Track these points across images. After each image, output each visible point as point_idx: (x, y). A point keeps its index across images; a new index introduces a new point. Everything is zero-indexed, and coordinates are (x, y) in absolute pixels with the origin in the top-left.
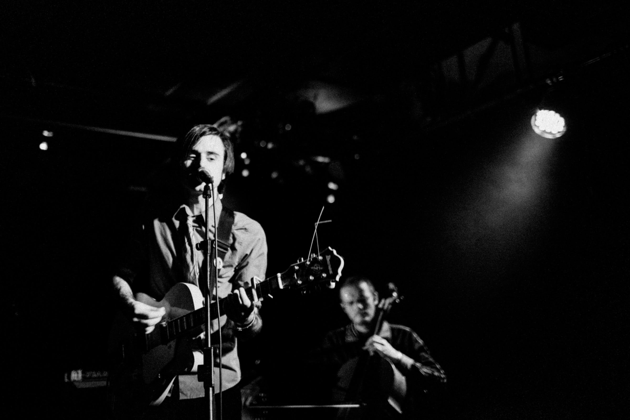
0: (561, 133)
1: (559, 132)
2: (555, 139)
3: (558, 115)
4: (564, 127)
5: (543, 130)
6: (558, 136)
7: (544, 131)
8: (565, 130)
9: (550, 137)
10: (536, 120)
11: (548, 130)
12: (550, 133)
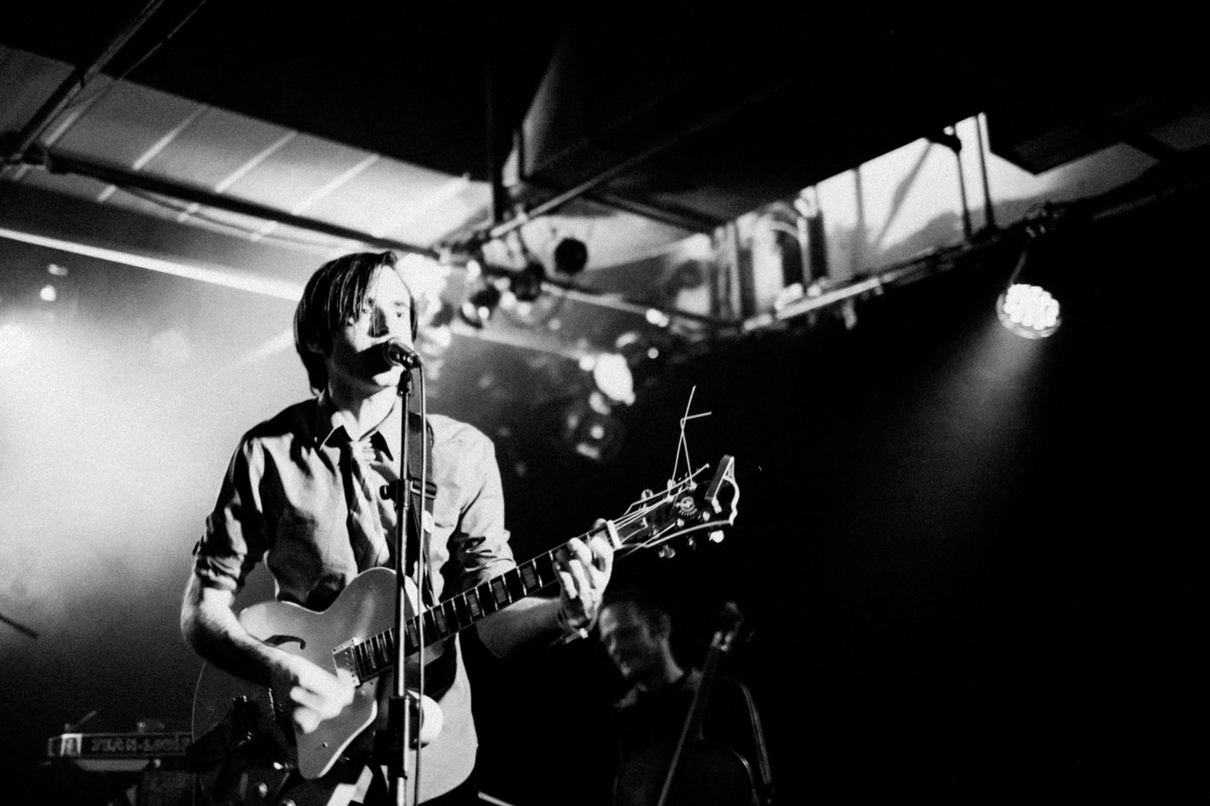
0: (1050, 330)
1: (1047, 328)
2: (1038, 340)
3: (1047, 295)
4: (1057, 318)
5: (1018, 321)
6: (1045, 334)
7: (1020, 325)
8: (1058, 325)
9: (1029, 335)
10: (1004, 302)
11: (1026, 323)
12: (1031, 329)
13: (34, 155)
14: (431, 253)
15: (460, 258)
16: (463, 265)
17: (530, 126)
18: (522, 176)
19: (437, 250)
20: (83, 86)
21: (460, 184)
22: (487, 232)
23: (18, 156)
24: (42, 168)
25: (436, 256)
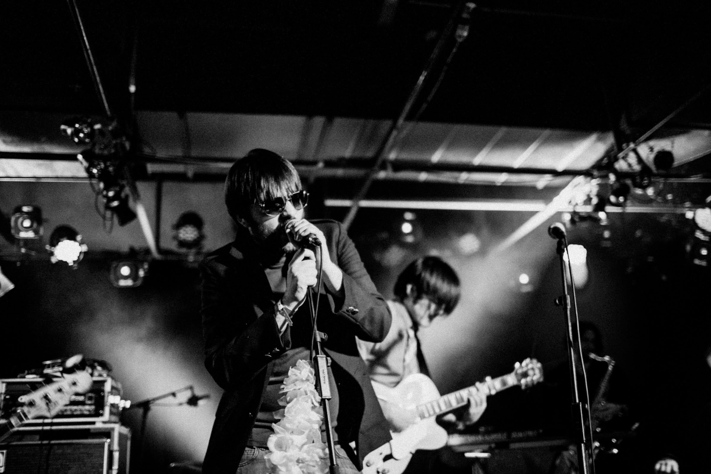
13: (384, 166)
22: (615, 156)
23: (378, 168)
24: (389, 171)
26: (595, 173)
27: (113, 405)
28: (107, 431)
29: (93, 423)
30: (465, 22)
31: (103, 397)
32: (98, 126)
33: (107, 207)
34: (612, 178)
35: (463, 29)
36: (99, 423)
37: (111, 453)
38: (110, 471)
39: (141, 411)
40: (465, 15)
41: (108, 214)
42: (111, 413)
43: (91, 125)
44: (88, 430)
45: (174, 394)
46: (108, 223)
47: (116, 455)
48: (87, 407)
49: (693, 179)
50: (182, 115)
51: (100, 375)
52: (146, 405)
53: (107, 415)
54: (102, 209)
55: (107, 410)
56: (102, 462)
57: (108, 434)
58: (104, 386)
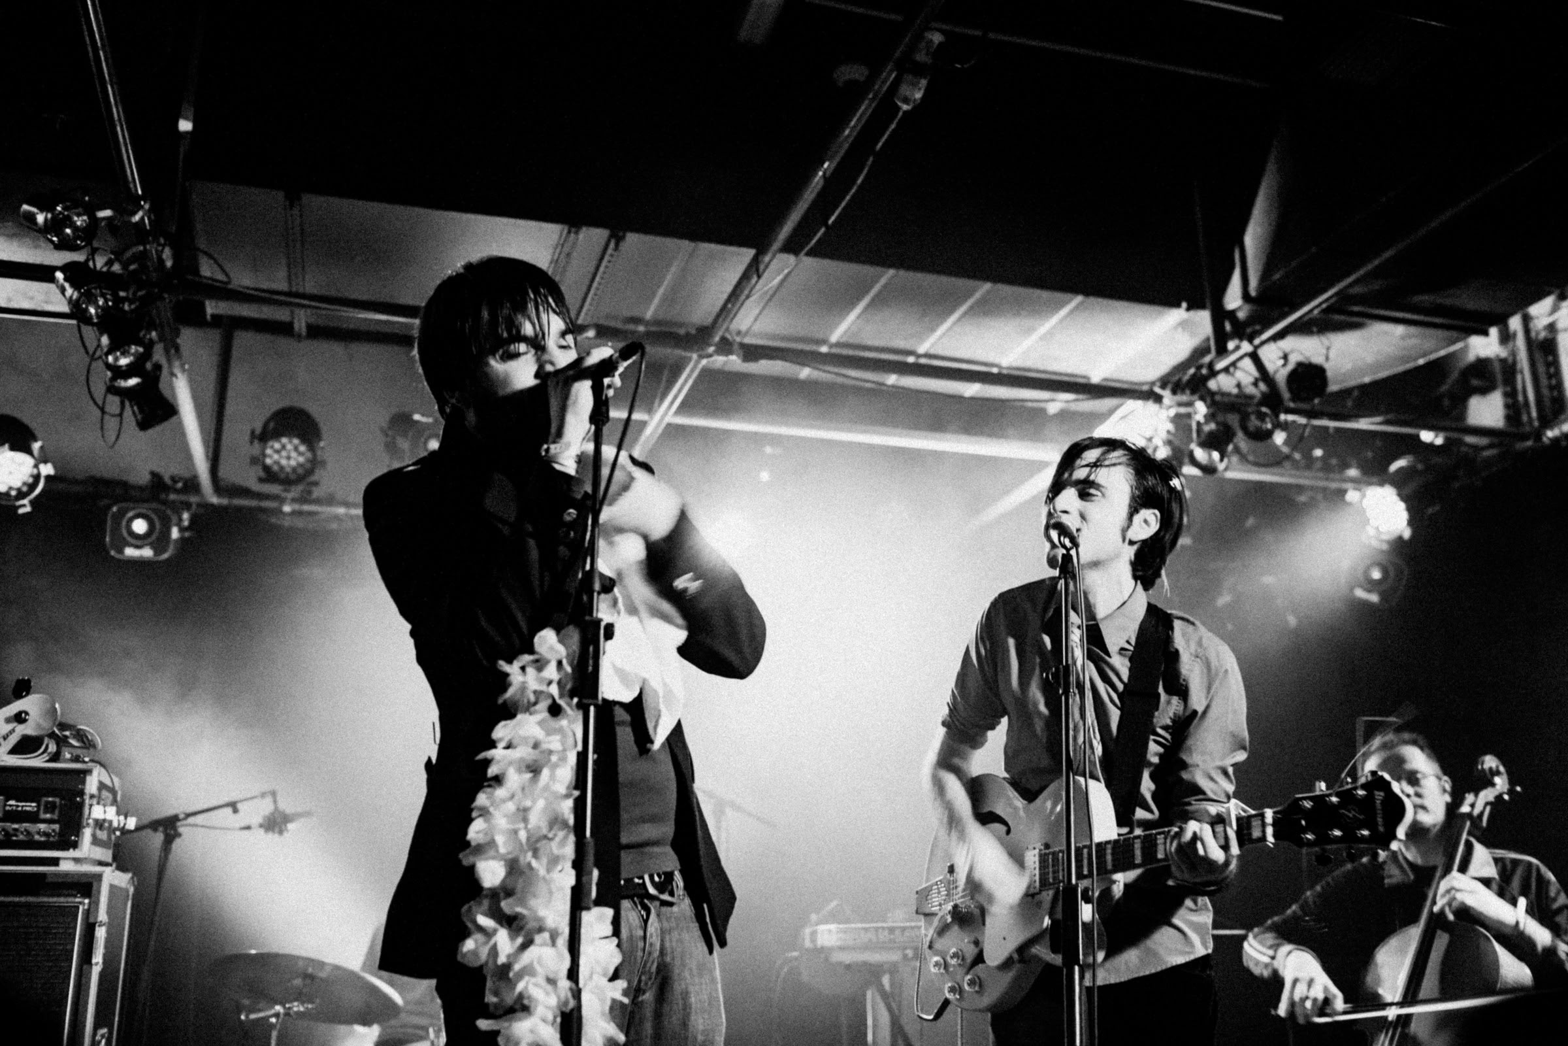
13: (725, 347)
14: (1150, 395)
15: (1184, 398)
16: (1190, 404)
17: (1253, 238)
18: (1246, 296)
19: (1157, 390)
20: (759, 277)
21: (1178, 315)
22: (1211, 365)
23: (711, 349)
24: (733, 358)
25: (1158, 399)
26: (1166, 394)
27: (99, 824)
28: (84, 880)
29: (55, 862)
30: (919, 70)
31: (81, 806)
32: (106, 213)
33: (112, 390)
34: (1201, 409)
35: (915, 85)
36: (68, 864)
37: (90, 929)
38: (85, 967)
39: (158, 838)
40: (921, 57)
41: (113, 403)
42: (96, 841)
43: (90, 211)
44: (43, 875)
45: (233, 806)
46: (112, 424)
47: (101, 933)
48: (43, 827)
49: (1364, 424)
50: (293, 198)
51: (76, 759)
52: (169, 826)
53: (86, 847)
54: (99, 390)
55: (87, 833)
56: (69, 947)
57: (86, 886)
58: (83, 782)
